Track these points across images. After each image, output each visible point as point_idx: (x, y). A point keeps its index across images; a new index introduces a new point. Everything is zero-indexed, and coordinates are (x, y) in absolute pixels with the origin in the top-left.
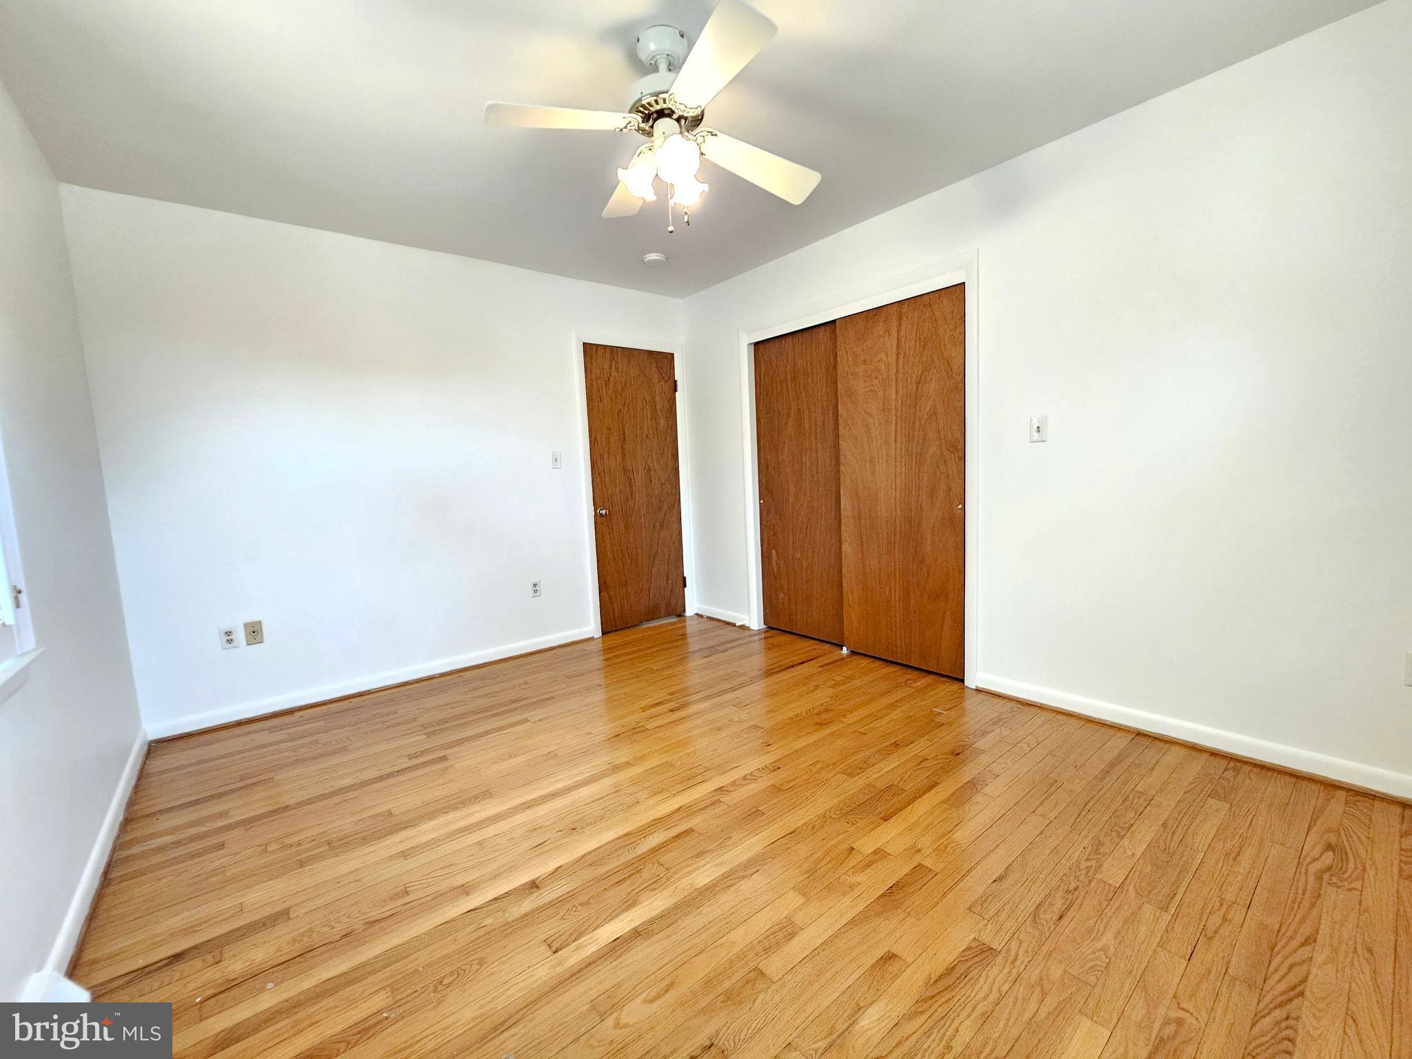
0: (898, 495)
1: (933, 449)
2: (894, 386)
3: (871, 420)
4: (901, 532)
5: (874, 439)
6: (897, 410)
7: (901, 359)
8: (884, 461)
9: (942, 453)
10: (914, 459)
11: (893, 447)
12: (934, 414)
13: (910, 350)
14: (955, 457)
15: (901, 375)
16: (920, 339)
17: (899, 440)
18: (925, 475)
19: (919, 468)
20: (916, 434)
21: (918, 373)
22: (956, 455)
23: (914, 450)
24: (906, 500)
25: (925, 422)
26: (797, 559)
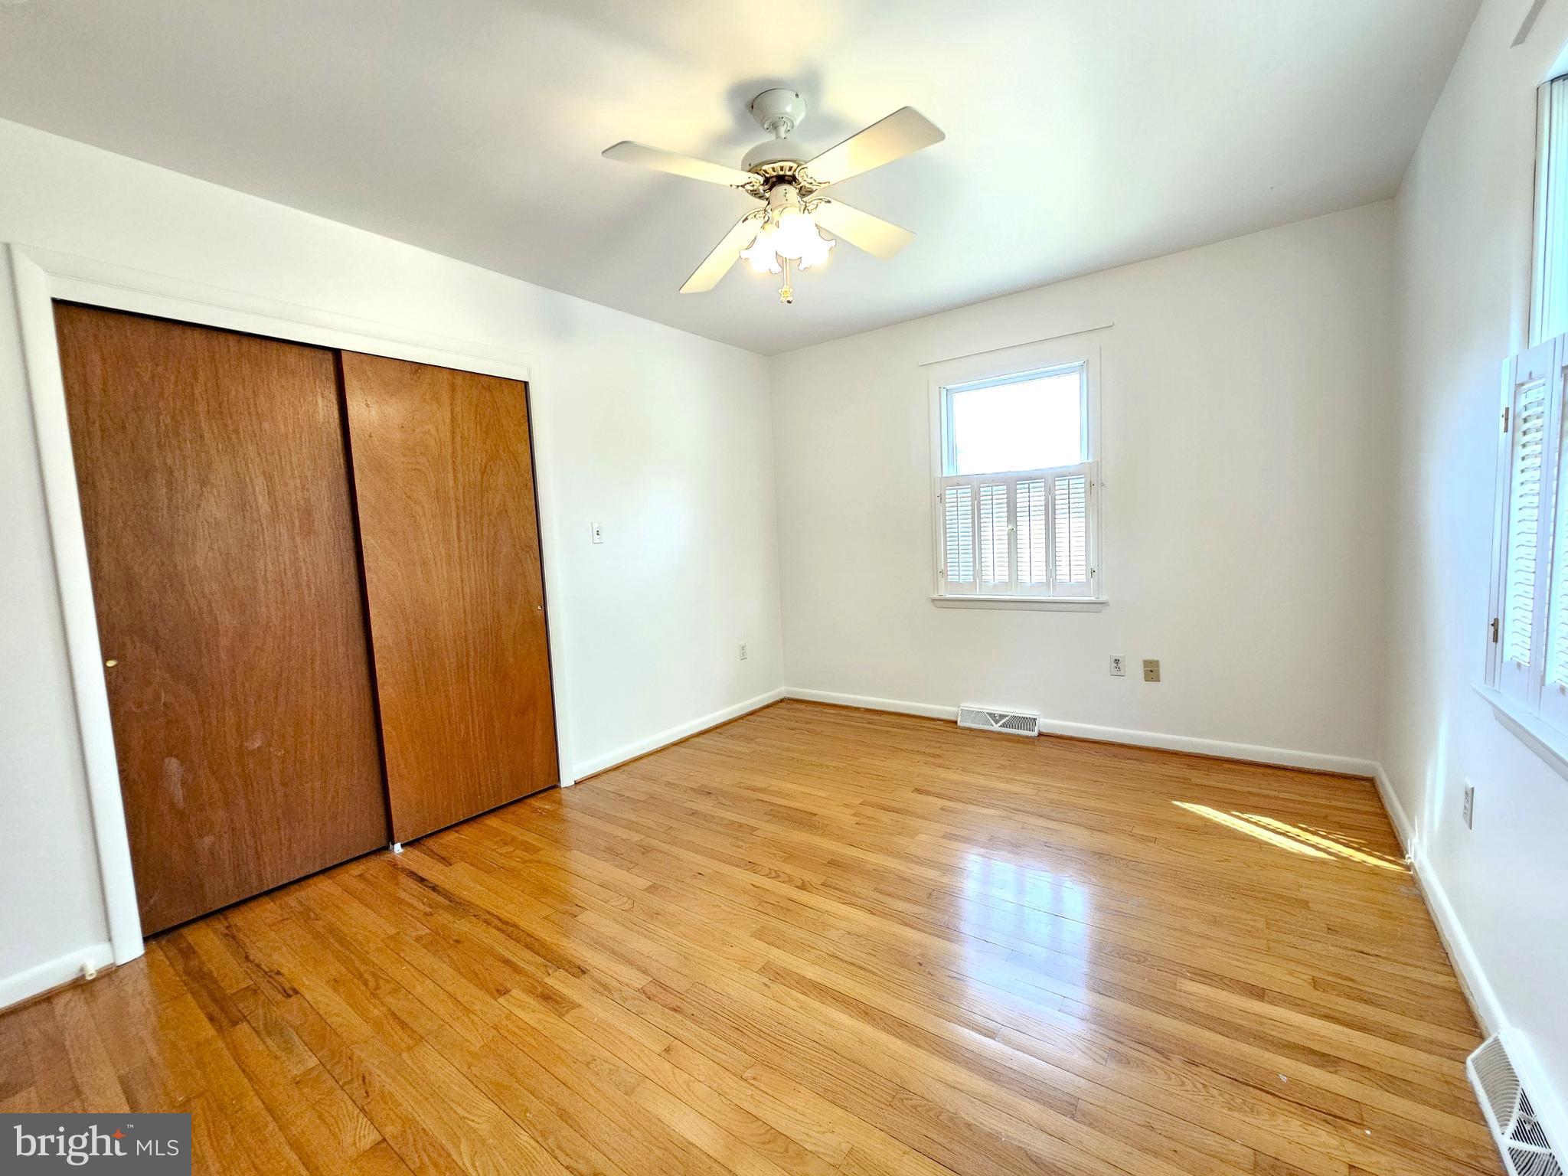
0: (467, 604)
1: (506, 549)
2: (450, 468)
3: (418, 508)
4: (475, 649)
5: (426, 535)
6: (457, 499)
7: (458, 439)
8: (444, 563)
9: (517, 554)
10: (485, 561)
11: (456, 546)
12: (503, 511)
13: (469, 431)
14: (530, 556)
15: (459, 459)
16: (481, 423)
17: (463, 538)
18: (500, 578)
19: (492, 569)
20: (485, 531)
21: (482, 461)
22: (532, 556)
23: (485, 549)
24: (479, 609)
25: (496, 518)
26: (252, 753)
